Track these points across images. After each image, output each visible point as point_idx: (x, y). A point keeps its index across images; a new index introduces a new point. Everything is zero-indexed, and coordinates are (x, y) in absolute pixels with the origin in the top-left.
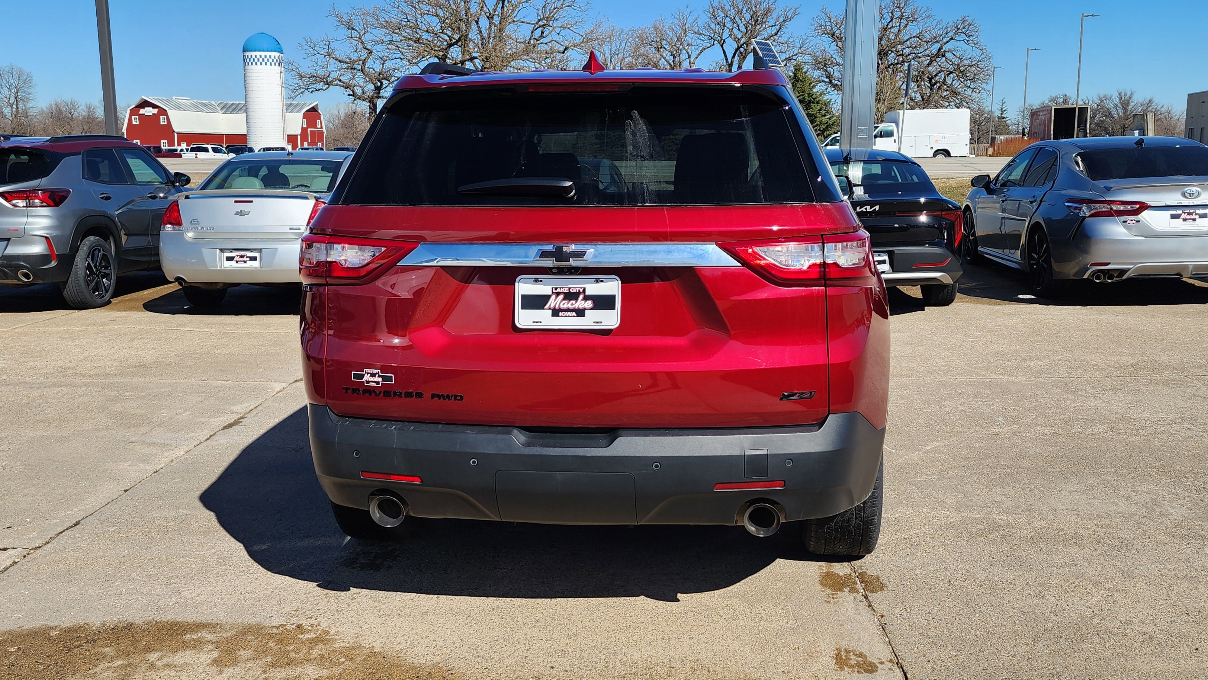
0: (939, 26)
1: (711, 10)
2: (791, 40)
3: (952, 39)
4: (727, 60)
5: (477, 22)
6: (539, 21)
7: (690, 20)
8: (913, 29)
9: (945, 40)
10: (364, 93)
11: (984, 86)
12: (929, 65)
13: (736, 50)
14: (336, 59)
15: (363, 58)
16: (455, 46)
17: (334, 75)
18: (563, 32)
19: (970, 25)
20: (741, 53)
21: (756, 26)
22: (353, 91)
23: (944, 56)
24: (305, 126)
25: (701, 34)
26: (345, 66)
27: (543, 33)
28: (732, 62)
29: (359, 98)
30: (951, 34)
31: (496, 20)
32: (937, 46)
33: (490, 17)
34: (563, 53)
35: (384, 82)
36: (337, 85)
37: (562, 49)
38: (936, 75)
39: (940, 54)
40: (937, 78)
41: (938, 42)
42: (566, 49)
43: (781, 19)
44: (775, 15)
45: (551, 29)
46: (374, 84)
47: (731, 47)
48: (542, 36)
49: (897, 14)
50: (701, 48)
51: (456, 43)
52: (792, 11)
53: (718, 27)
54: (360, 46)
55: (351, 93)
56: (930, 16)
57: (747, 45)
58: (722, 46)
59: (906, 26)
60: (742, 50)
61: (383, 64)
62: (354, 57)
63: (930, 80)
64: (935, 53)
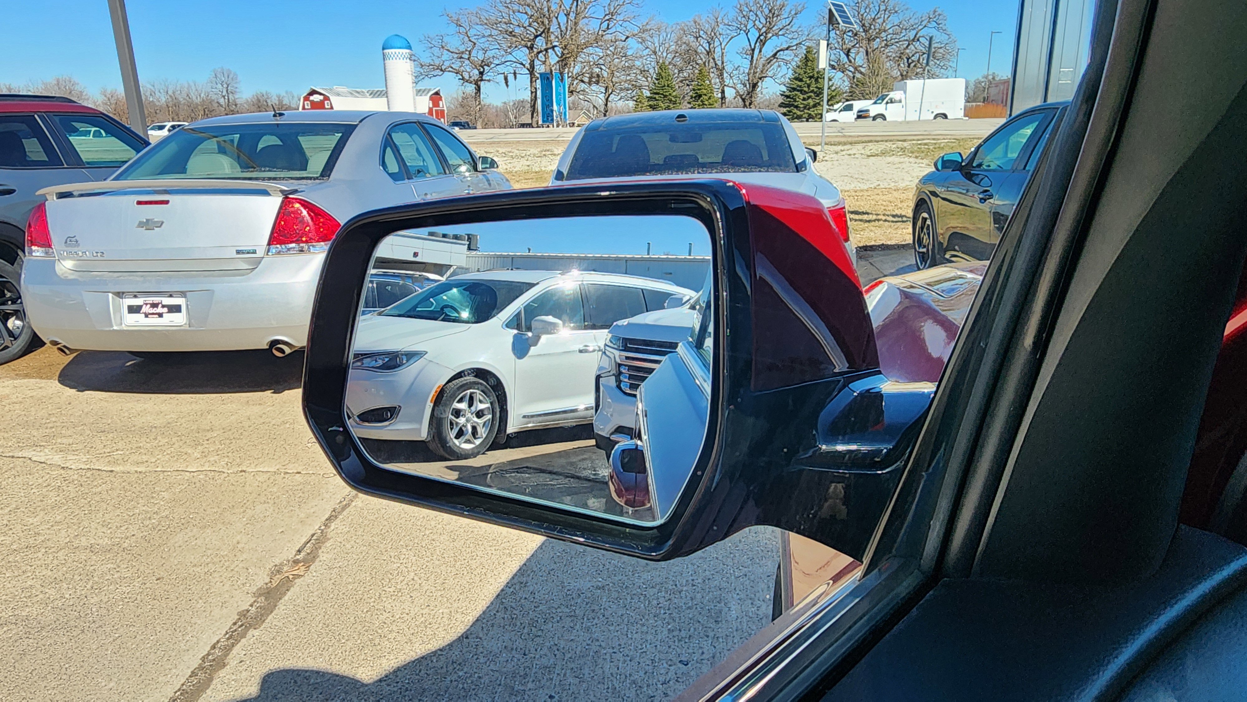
0: (915, 16)
1: (739, 6)
2: (800, 29)
3: (925, 26)
4: (750, 45)
5: (557, 18)
6: (606, 15)
7: (722, 15)
8: (894, 19)
9: (920, 27)
10: (470, 77)
11: (951, 64)
12: (907, 47)
13: (759, 38)
14: (448, 50)
15: (469, 49)
16: (540, 38)
17: (447, 64)
18: (625, 24)
19: (939, 15)
20: (761, 41)
21: (773, 18)
22: (462, 75)
23: (918, 40)
24: (431, 106)
25: (730, 25)
26: (456, 56)
27: (608, 25)
28: (755, 47)
29: (467, 81)
30: (924, 23)
31: (572, 16)
32: (914, 32)
33: (567, 15)
34: (625, 41)
35: (486, 67)
36: (449, 71)
38: (913, 56)
39: (916, 39)
40: (913, 58)
41: (914, 29)
42: (627, 37)
43: (793, 12)
44: (787, 9)
45: (615, 22)
46: (478, 70)
47: (754, 35)
48: (608, 28)
49: (883, 8)
50: (730, 37)
51: (540, 35)
52: (801, 6)
53: (743, 19)
54: (466, 39)
55: (461, 77)
56: (907, 9)
57: (766, 34)
58: (747, 34)
59: (889, 17)
60: (762, 38)
61: (485, 54)
62: (462, 48)
63: (908, 60)
64: (911, 38)
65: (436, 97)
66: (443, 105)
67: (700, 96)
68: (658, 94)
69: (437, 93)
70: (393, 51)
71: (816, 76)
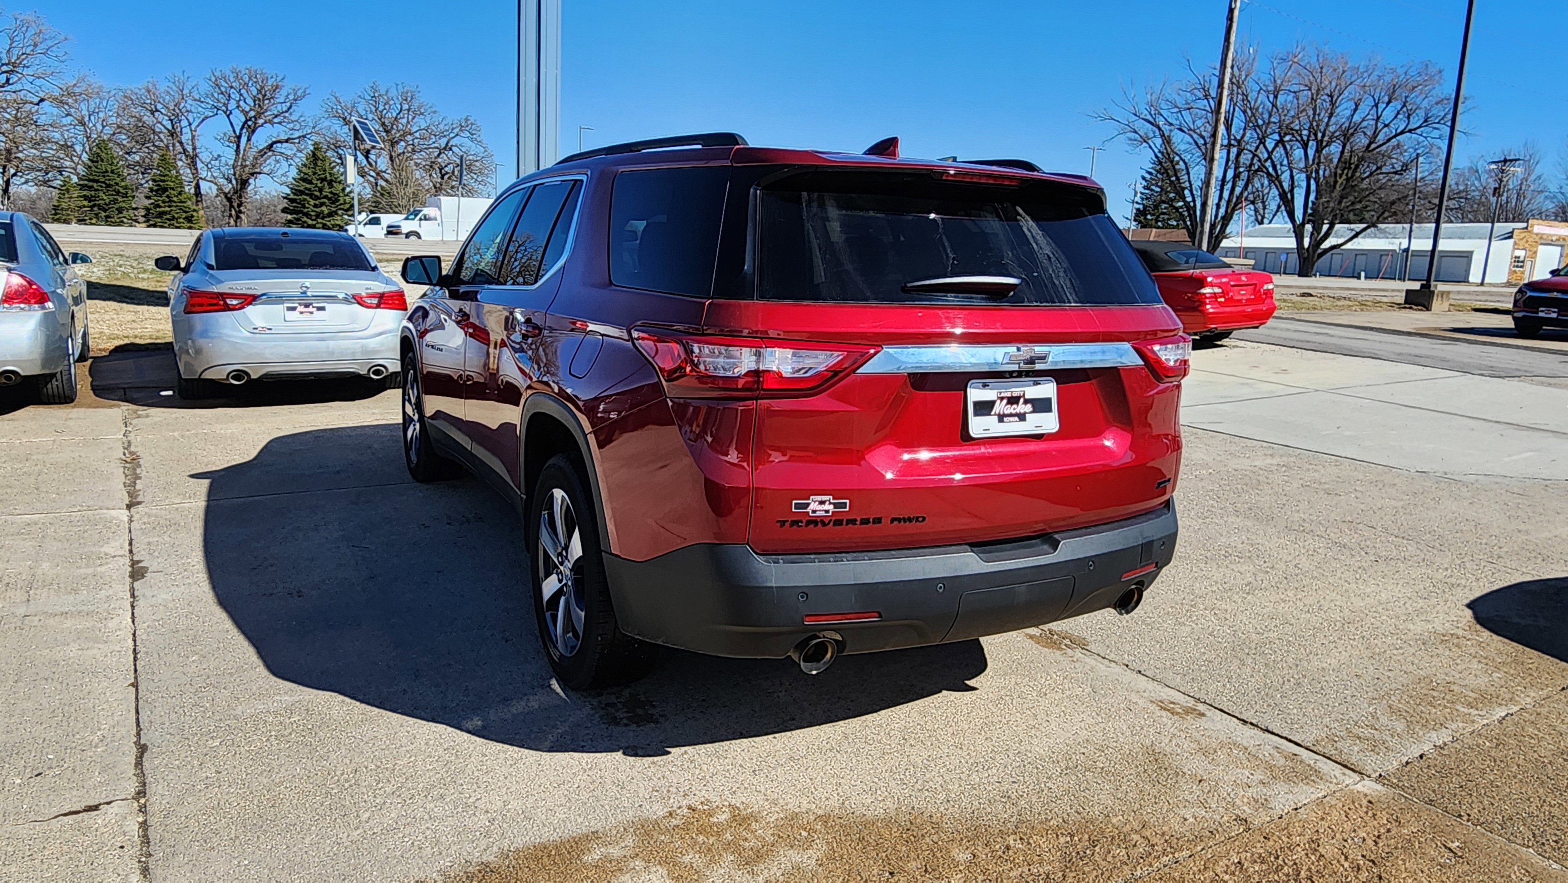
0: (444, 122)
1: (213, 79)
2: (302, 119)
3: (457, 135)
4: (234, 131)
7: (189, 86)
8: (421, 122)
9: (452, 135)
11: (489, 180)
12: (439, 155)
13: (246, 122)
18: (38, 82)
19: (472, 124)
20: (249, 126)
21: (264, 100)
23: (451, 149)
25: (202, 102)
28: (241, 134)
30: (456, 131)
32: (445, 140)
34: (38, 104)
37: (36, 100)
38: (446, 166)
39: (448, 148)
40: (446, 169)
41: (445, 136)
42: (42, 100)
43: (291, 97)
44: (284, 92)
45: (20, 76)
47: (238, 119)
48: (8, 82)
49: (406, 107)
50: (203, 117)
52: (301, 91)
53: (221, 96)
56: (435, 112)
57: (256, 119)
58: (228, 116)
59: (414, 118)
60: (250, 123)
63: (441, 170)
64: (443, 146)
68: (97, 181)
71: (329, 178)
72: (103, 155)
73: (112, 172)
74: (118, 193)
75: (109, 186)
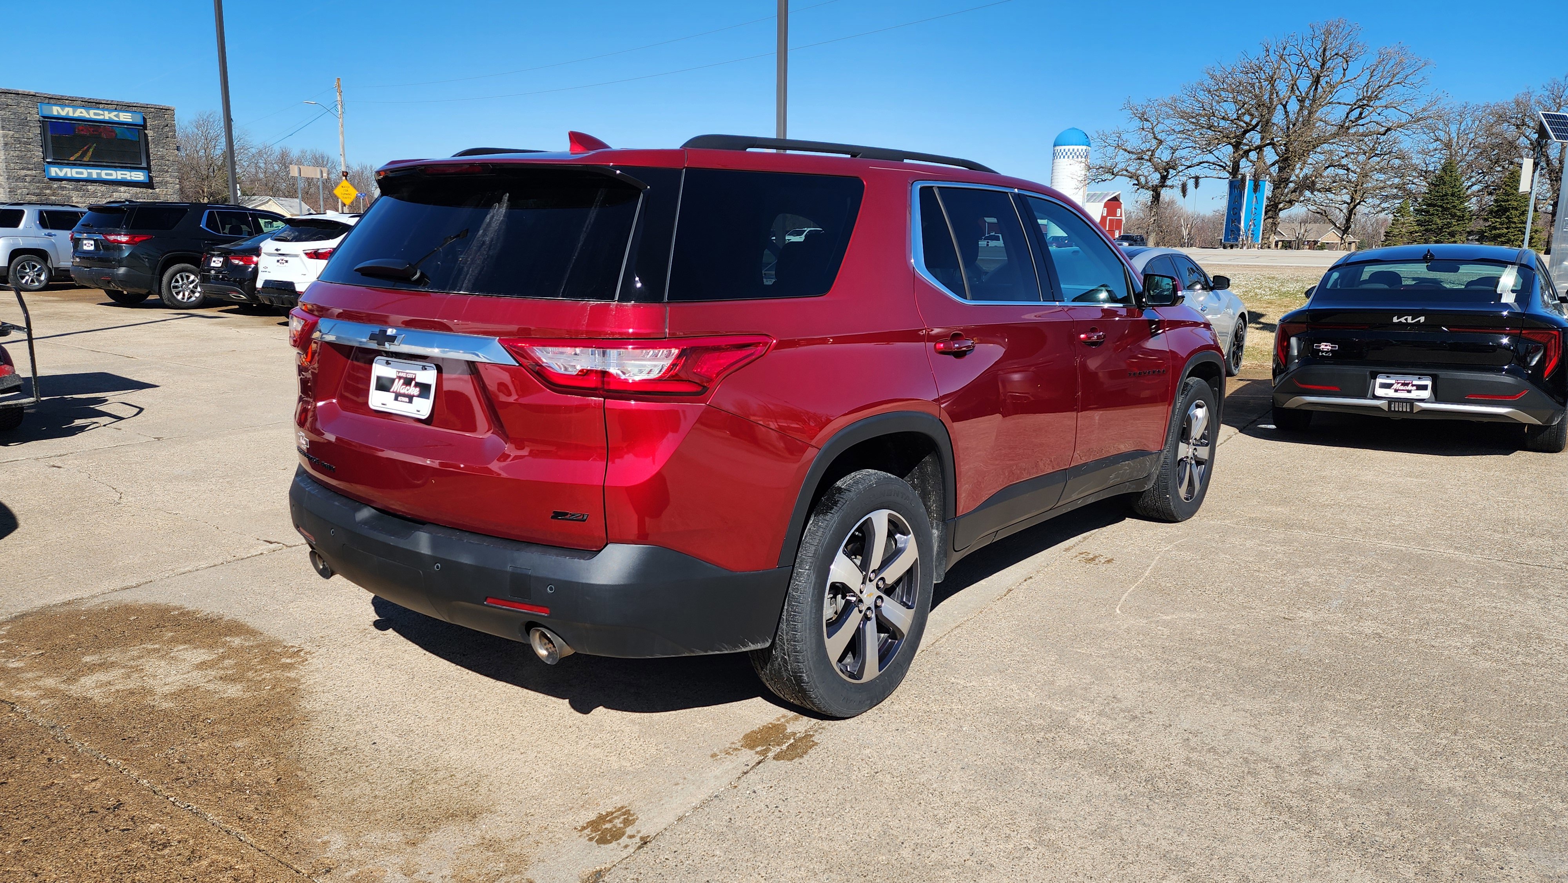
5: (1285, 106)
6: (1357, 101)
10: (1147, 182)
14: (1126, 150)
15: (1152, 148)
16: (1252, 132)
17: (1121, 166)
18: (1385, 112)
22: (1137, 180)
24: (1105, 215)
26: (1134, 156)
27: (1361, 114)
29: (1143, 187)
31: (1307, 103)
33: (1301, 101)
35: (1171, 171)
36: (1121, 175)
37: (1383, 130)
46: (1160, 173)
48: (1360, 117)
51: (1253, 129)
54: (1150, 136)
55: (1137, 182)
61: (1173, 153)
62: (1144, 147)
65: (1114, 203)
66: (1121, 214)
67: (1506, 210)
68: (1435, 205)
69: (1116, 199)
70: (1063, 148)
72: (1447, 178)
73: (1453, 195)
74: (1453, 216)
75: (1446, 209)
